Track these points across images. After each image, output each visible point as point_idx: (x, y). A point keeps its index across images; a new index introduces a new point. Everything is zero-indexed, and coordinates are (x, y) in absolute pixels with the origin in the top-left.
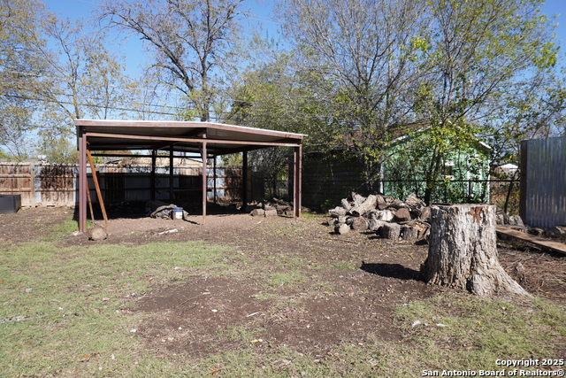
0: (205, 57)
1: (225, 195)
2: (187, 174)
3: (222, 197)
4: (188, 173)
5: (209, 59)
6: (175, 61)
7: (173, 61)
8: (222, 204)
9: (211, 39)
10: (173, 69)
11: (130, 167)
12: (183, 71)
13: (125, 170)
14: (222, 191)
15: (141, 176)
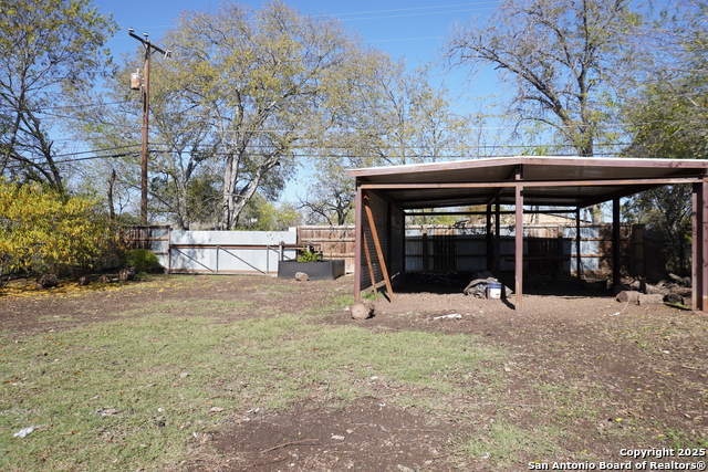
0: (583, 73)
1: (600, 266)
2: (540, 236)
3: (596, 269)
4: (541, 234)
5: (590, 74)
6: (542, 88)
7: (538, 88)
8: (589, 280)
9: (590, 47)
10: (540, 99)
11: (464, 228)
12: (552, 99)
13: (457, 232)
14: (596, 261)
15: (475, 239)
